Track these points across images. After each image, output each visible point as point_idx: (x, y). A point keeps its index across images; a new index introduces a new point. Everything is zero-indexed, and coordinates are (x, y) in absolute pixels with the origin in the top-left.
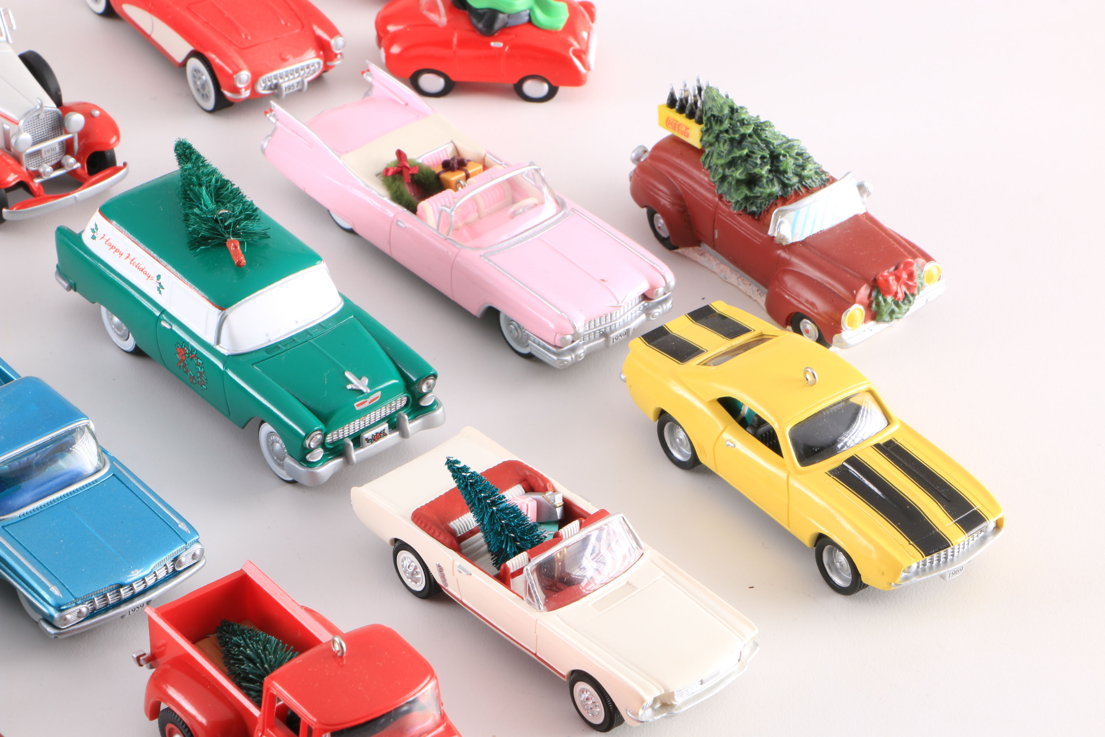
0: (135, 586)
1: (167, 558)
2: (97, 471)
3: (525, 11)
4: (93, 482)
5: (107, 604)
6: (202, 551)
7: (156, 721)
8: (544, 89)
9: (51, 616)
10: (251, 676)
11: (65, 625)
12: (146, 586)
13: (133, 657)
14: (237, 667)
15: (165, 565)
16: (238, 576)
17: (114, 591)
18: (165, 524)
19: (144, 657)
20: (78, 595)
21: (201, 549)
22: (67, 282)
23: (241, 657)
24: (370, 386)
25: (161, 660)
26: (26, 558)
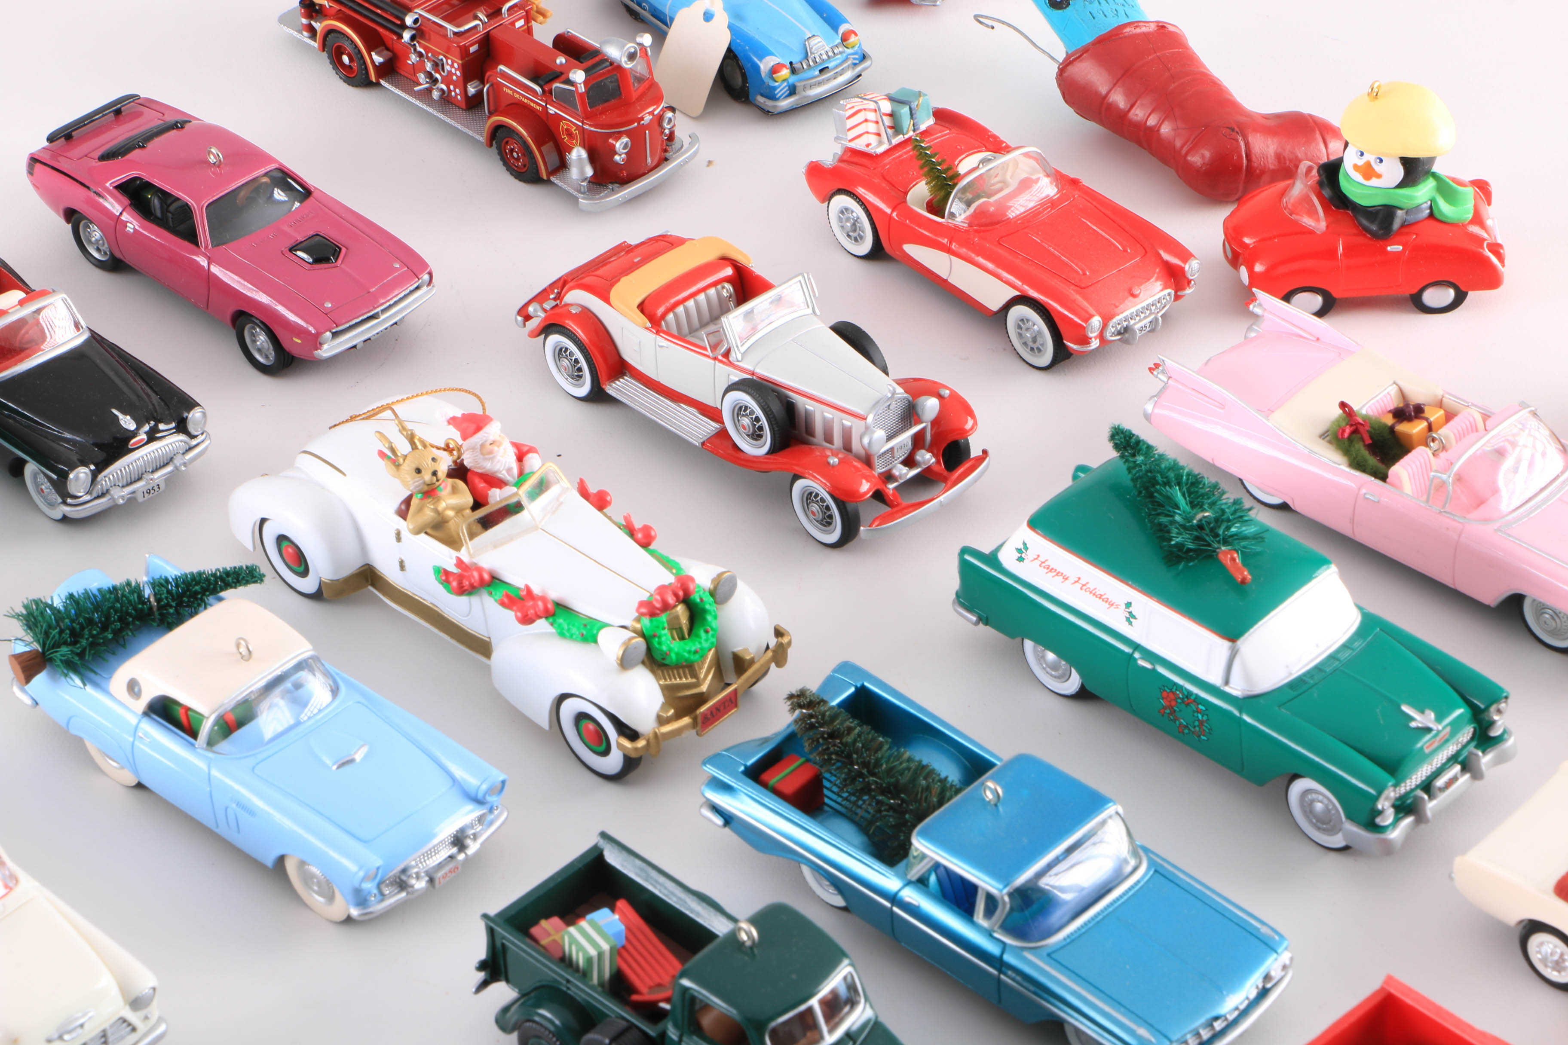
0: (1228, 1016)
1: (1259, 977)
2: (1135, 870)
3: (1426, 202)
4: (1136, 884)
6: (1292, 959)
8: (1451, 294)
15: (1256, 984)
17: (1208, 1027)
20: (1175, 1038)
21: (1290, 956)
22: (974, 615)
24: (1439, 719)
26: (1093, 994)
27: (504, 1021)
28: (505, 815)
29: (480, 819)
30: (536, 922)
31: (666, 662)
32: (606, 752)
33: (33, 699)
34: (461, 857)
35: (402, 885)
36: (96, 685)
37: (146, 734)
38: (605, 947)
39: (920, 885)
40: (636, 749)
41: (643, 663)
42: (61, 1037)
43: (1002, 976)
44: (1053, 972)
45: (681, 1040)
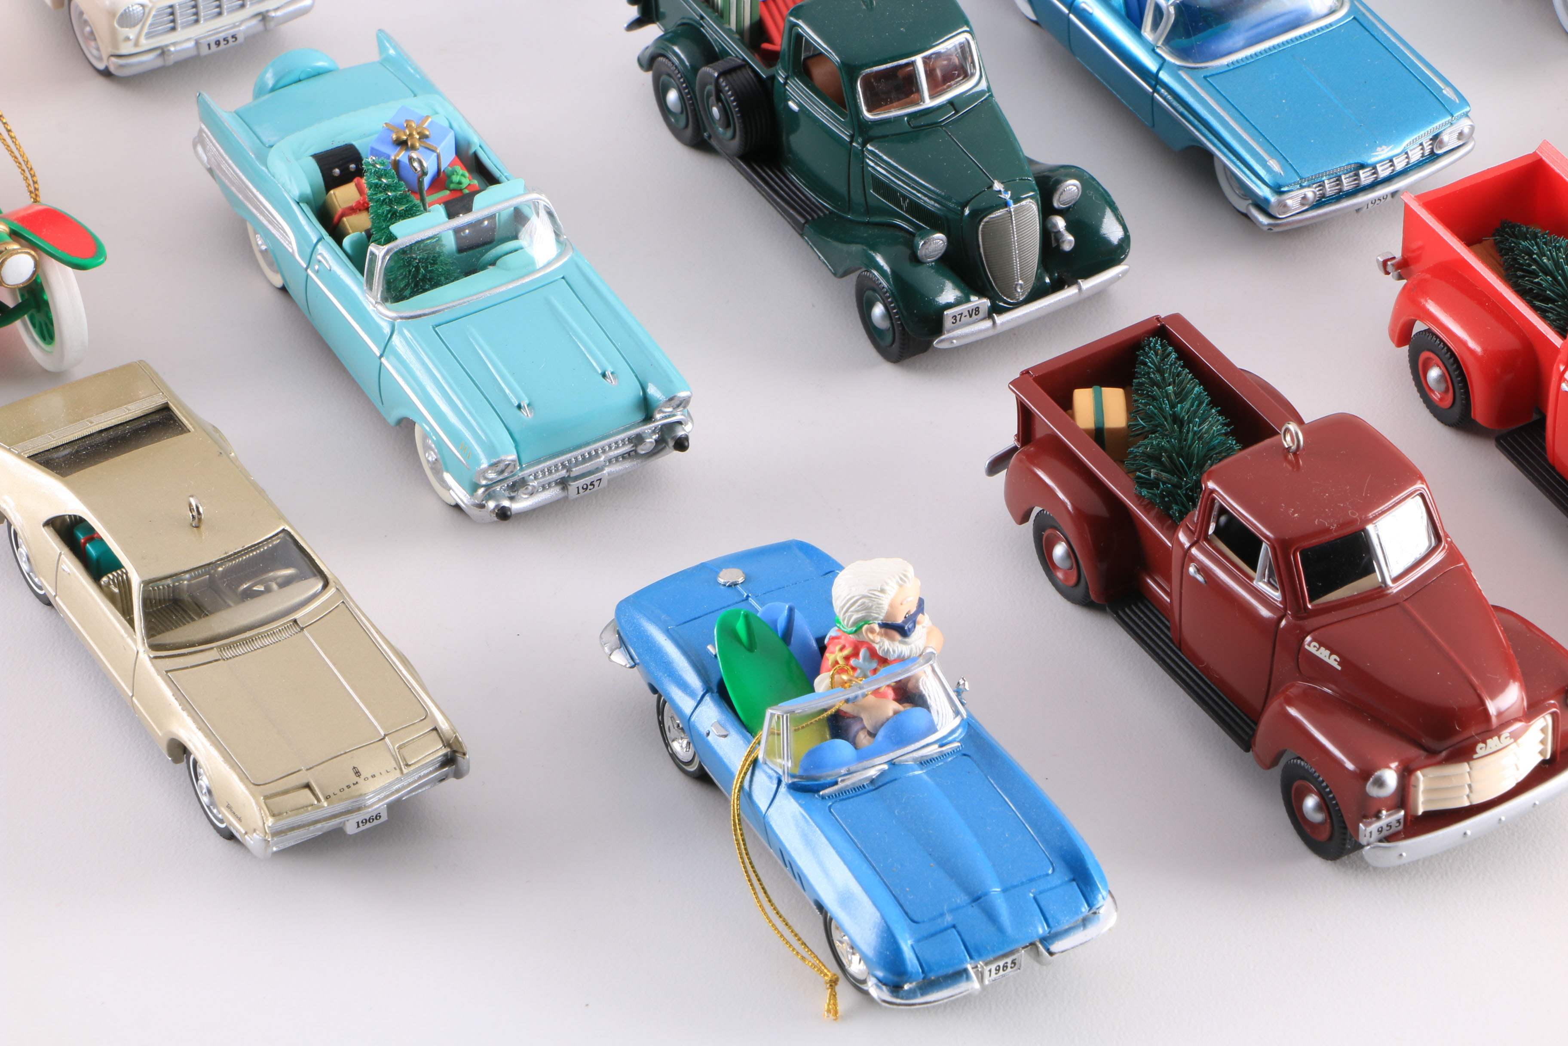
0: (1379, 169)
1: (1424, 135)
2: (1332, 12)
4: (1327, 27)
5: (1340, 190)
6: (1472, 128)
7: (1406, 349)
9: (1267, 201)
10: (1548, 292)
11: (1284, 213)
12: (1393, 170)
13: (1378, 260)
14: (1527, 280)
15: (1421, 144)
16: (1530, 161)
17: (1351, 174)
18: (1424, 88)
19: (1394, 261)
20: (1306, 175)
21: (1471, 125)
23: (1534, 267)
25: (1417, 269)
26: (1236, 120)
27: (645, 60)
43: (1156, 95)
44: (1203, 94)
45: (786, 83)
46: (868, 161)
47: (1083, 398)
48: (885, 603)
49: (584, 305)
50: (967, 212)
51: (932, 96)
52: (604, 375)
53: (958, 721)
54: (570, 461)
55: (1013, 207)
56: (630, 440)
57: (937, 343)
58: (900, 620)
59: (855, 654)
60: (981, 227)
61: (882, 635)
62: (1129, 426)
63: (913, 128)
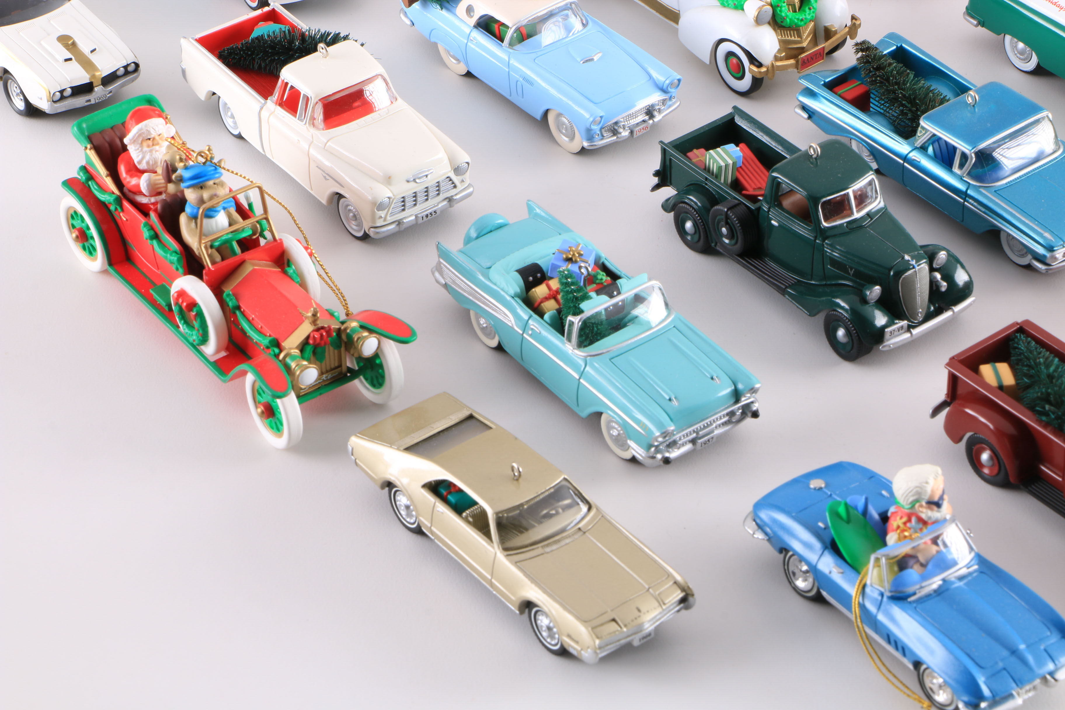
2: (1054, 152)
9: (1045, 256)
11: (1054, 262)
22: (976, 21)
26: (1019, 213)
27: (667, 206)
28: (678, 103)
29: (664, 102)
30: (691, 150)
31: (783, 24)
32: (742, 78)
33: (412, 21)
34: (651, 122)
35: (615, 132)
36: (448, 9)
37: (474, 38)
38: (730, 162)
39: (921, 150)
40: (760, 72)
41: (769, 23)
42: (414, 180)
43: (966, 203)
44: (997, 200)
45: (769, 211)
46: (825, 249)
47: (986, 370)
48: (929, 489)
49: (690, 341)
50: (892, 273)
51: (858, 211)
52: (712, 378)
53: (973, 554)
54: (697, 429)
55: (917, 268)
56: (727, 414)
57: (882, 347)
58: (936, 499)
59: (909, 520)
60: (900, 281)
61: (926, 508)
62: (1017, 384)
63: (850, 229)
